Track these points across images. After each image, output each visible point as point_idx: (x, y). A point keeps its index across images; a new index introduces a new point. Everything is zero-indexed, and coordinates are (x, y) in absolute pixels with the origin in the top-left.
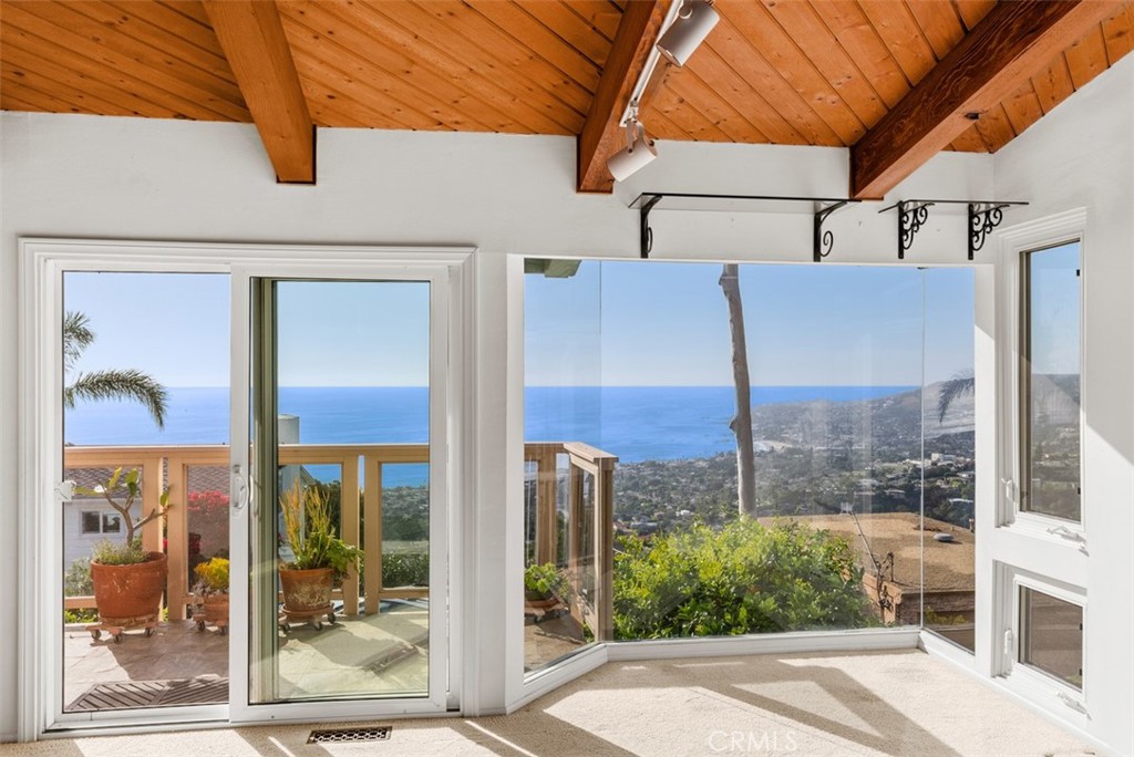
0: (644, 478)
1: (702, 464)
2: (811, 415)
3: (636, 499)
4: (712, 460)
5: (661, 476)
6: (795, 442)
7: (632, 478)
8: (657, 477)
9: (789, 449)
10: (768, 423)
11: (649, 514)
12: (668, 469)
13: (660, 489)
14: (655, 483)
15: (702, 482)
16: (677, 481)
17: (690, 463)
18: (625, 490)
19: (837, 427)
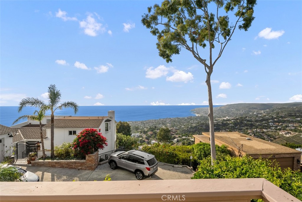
0: (176, 120)
3: (175, 124)
4: (188, 117)
7: (174, 120)
9: (201, 116)
10: (197, 111)
11: (177, 126)
12: (180, 119)
14: (178, 121)
16: (182, 121)
17: (184, 118)
18: (173, 122)
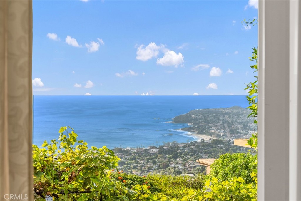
1: (154, 150)
2: (230, 117)
4: (161, 148)
5: (126, 159)
6: (219, 136)
8: (124, 160)
9: (214, 140)
10: (200, 122)
12: (130, 154)
13: (125, 168)
15: (154, 163)
16: (137, 163)
17: (146, 150)
19: (247, 126)
